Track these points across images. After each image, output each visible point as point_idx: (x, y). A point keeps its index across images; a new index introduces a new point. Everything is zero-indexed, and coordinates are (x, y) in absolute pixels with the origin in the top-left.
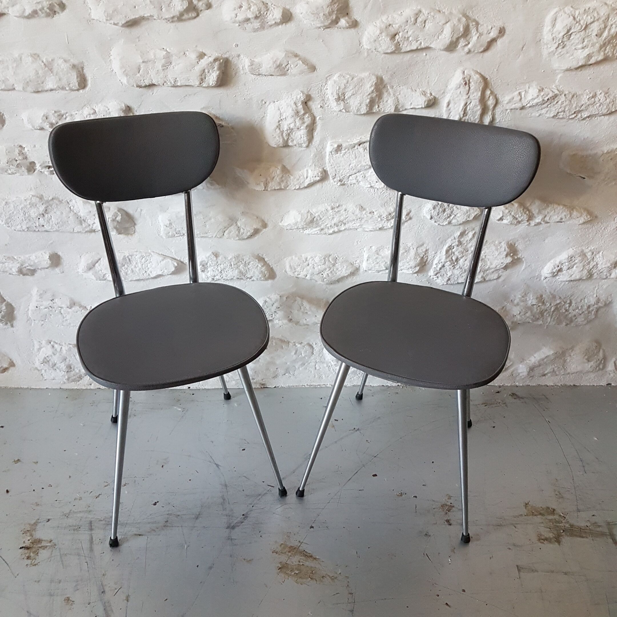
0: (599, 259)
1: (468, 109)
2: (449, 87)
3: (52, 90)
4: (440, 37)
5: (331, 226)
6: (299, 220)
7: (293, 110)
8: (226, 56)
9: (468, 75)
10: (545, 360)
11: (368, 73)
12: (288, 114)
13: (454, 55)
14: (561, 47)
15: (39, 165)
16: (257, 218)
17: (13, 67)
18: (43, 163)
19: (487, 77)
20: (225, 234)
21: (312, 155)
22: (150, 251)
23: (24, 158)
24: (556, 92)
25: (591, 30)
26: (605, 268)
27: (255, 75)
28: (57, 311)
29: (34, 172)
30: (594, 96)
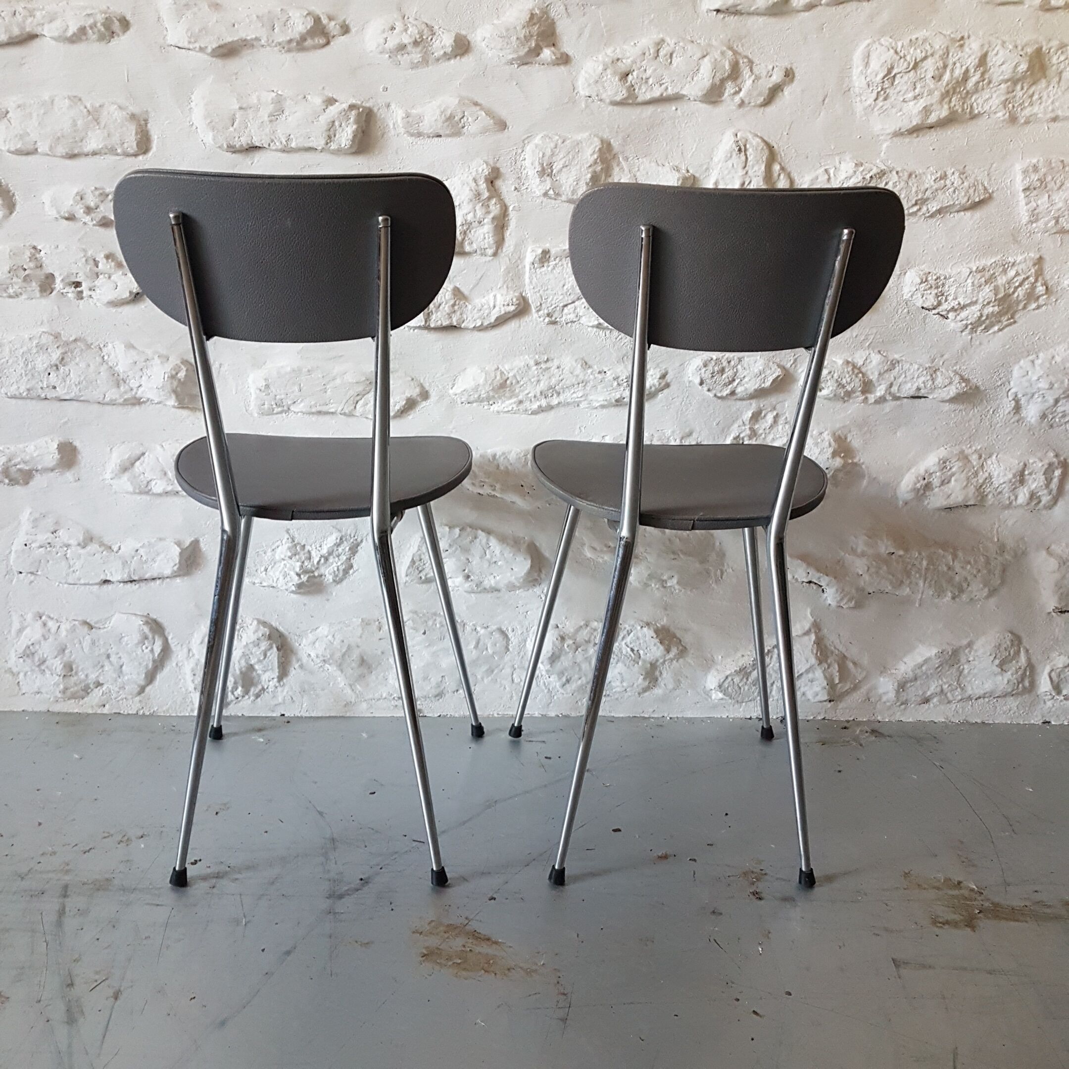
0: (992, 466)
2: (716, 159)
3: (94, 153)
4: (695, 79)
5: (535, 397)
6: (481, 381)
7: (472, 190)
8: (368, 105)
9: (743, 138)
10: (924, 668)
11: (587, 134)
12: (463, 198)
13: (719, 111)
14: (881, 99)
15: (60, 279)
16: (413, 379)
17: (38, 115)
18: (68, 276)
19: (773, 144)
20: (358, 407)
21: (502, 270)
23: (37, 267)
24: (883, 167)
25: (923, 70)
26: (1004, 483)
27: (412, 135)
28: (59, 554)
29: (51, 293)
30: (944, 177)
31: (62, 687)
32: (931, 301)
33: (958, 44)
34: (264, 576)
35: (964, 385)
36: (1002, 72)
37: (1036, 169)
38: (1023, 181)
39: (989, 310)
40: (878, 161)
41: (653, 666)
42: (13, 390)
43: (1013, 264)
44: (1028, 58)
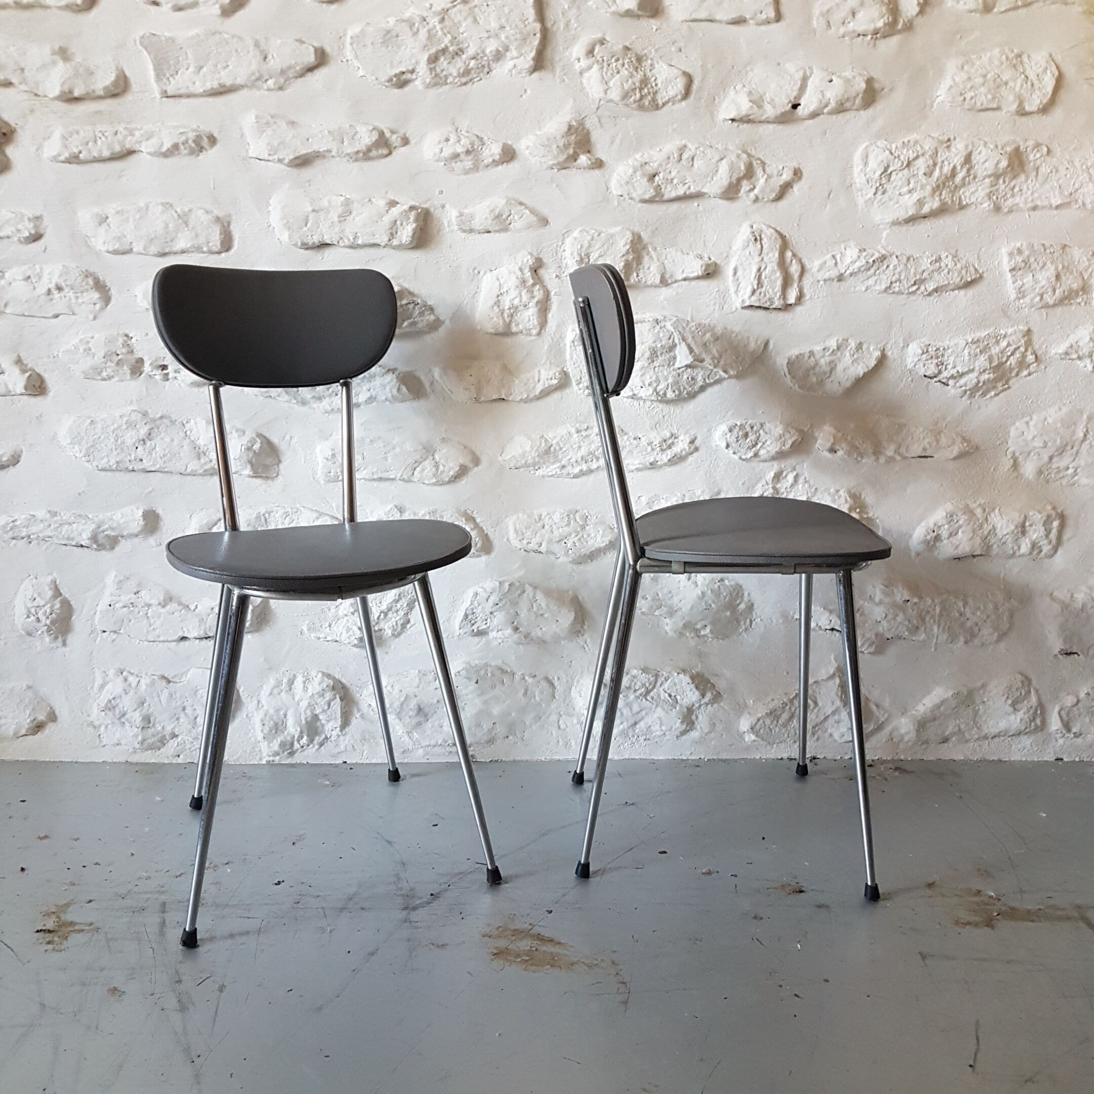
0: (995, 519)
1: (763, 276)
2: (734, 248)
4: (714, 179)
5: (576, 461)
6: (528, 448)
7: (517, 278)
8: (425, 206)
10: (942, 709)
11: (620, 228)
12: (510, 285)
13: (736, 206)
14: (880, 193)
15: (149, 363)
16: (465, 447)
17: (134, 220)
18: (156, 360)
19: (785, 234)
20: (416, 473)
21: (546, 348)
22: (298, 505)
23: (128, 352)
24: (884, 252)
25: (916, 168)
26: (1007, 534)
27: (464, 231)
28: (141, 614)
29: (140, 375)
30: (939, 260)
31: (140, 738)
32: (932, 370)
33: (945, 145)
34: (328, 631)
35: (965, 445)
36: (986, 168)
37: (1020, 251)
38: (1009, 263)
39: (985, 376)
40: (879, 247)
41: (690, 710)
42: (103, 463)
43: (1005, 336)
44: (1007, 156)
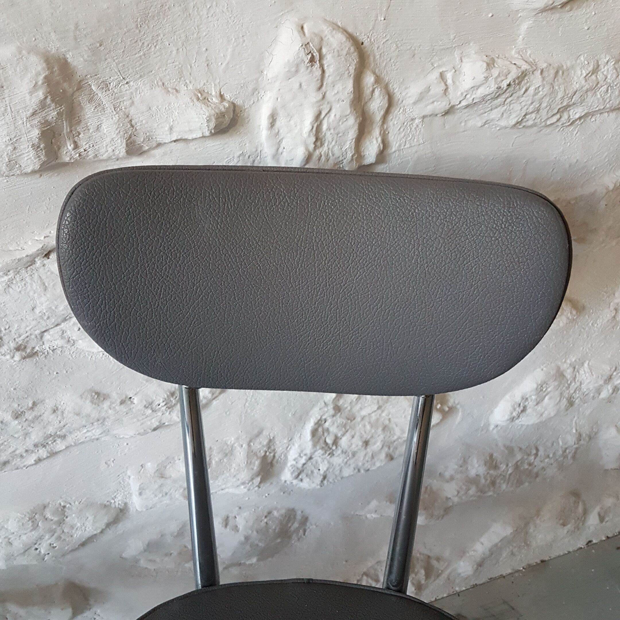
0: (584, 376)
5: (26, 451)
9: (316, 35)
10: (500, 545)
11: (12, 48)
30: (597, 69)
